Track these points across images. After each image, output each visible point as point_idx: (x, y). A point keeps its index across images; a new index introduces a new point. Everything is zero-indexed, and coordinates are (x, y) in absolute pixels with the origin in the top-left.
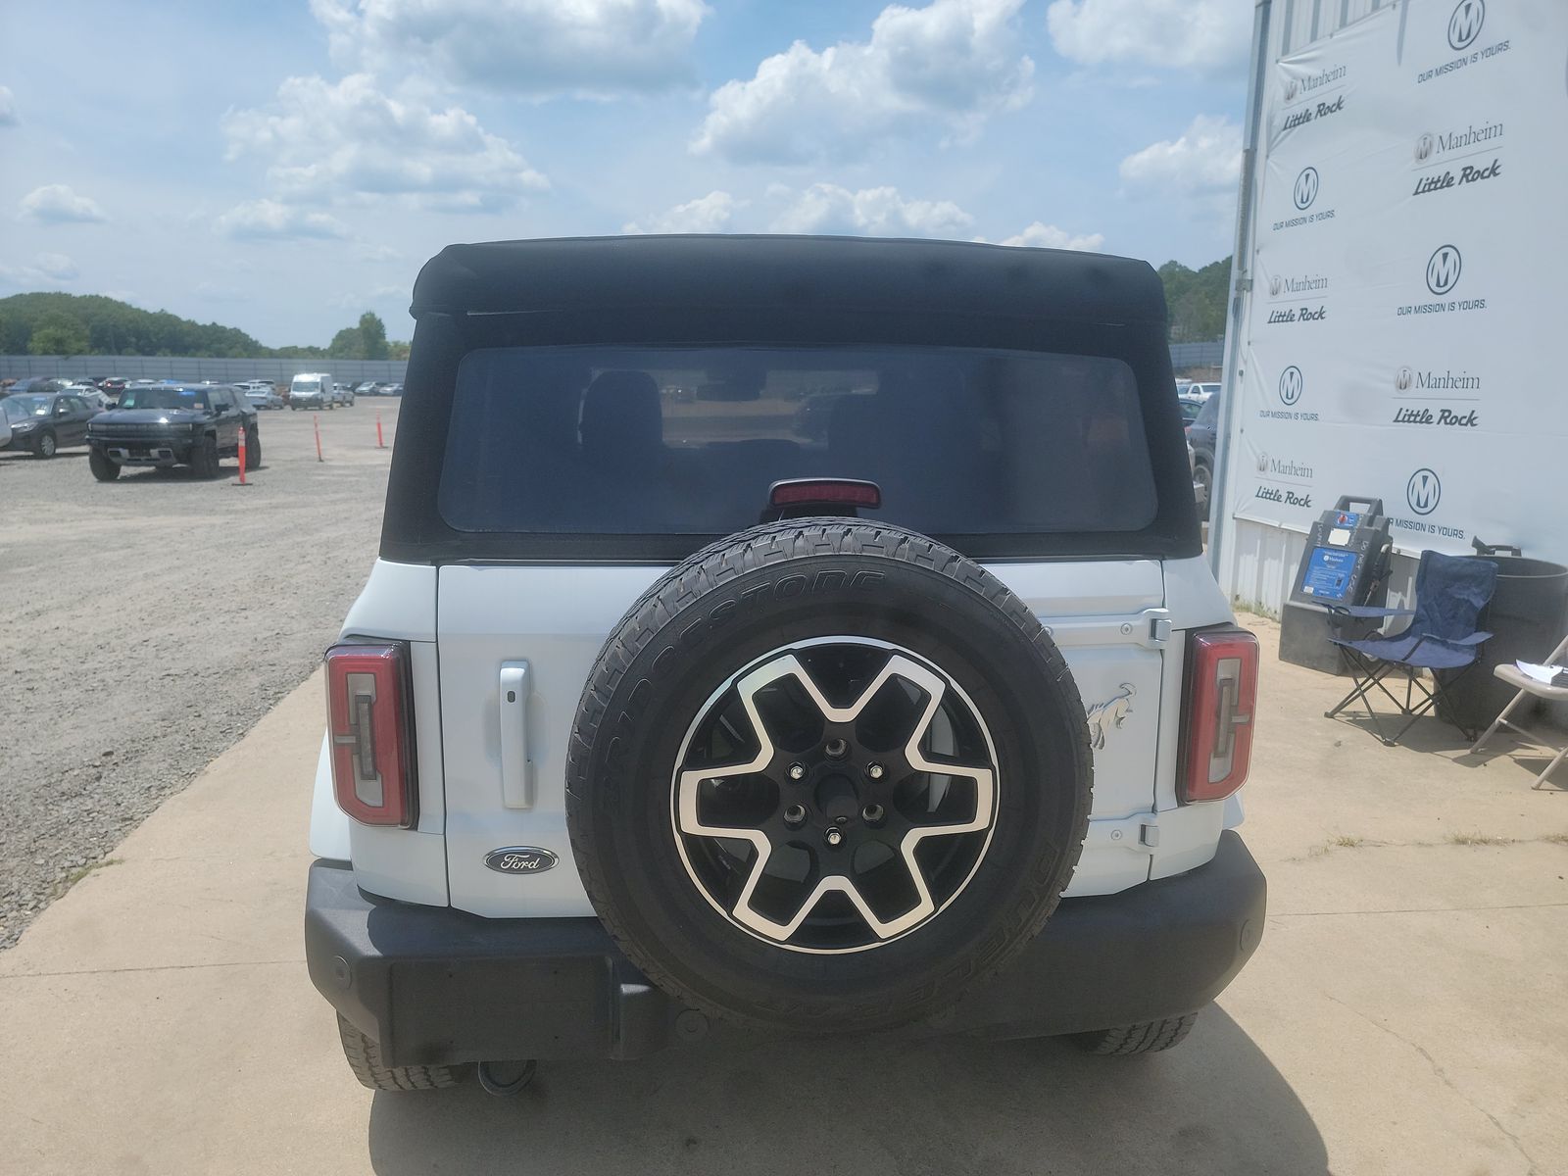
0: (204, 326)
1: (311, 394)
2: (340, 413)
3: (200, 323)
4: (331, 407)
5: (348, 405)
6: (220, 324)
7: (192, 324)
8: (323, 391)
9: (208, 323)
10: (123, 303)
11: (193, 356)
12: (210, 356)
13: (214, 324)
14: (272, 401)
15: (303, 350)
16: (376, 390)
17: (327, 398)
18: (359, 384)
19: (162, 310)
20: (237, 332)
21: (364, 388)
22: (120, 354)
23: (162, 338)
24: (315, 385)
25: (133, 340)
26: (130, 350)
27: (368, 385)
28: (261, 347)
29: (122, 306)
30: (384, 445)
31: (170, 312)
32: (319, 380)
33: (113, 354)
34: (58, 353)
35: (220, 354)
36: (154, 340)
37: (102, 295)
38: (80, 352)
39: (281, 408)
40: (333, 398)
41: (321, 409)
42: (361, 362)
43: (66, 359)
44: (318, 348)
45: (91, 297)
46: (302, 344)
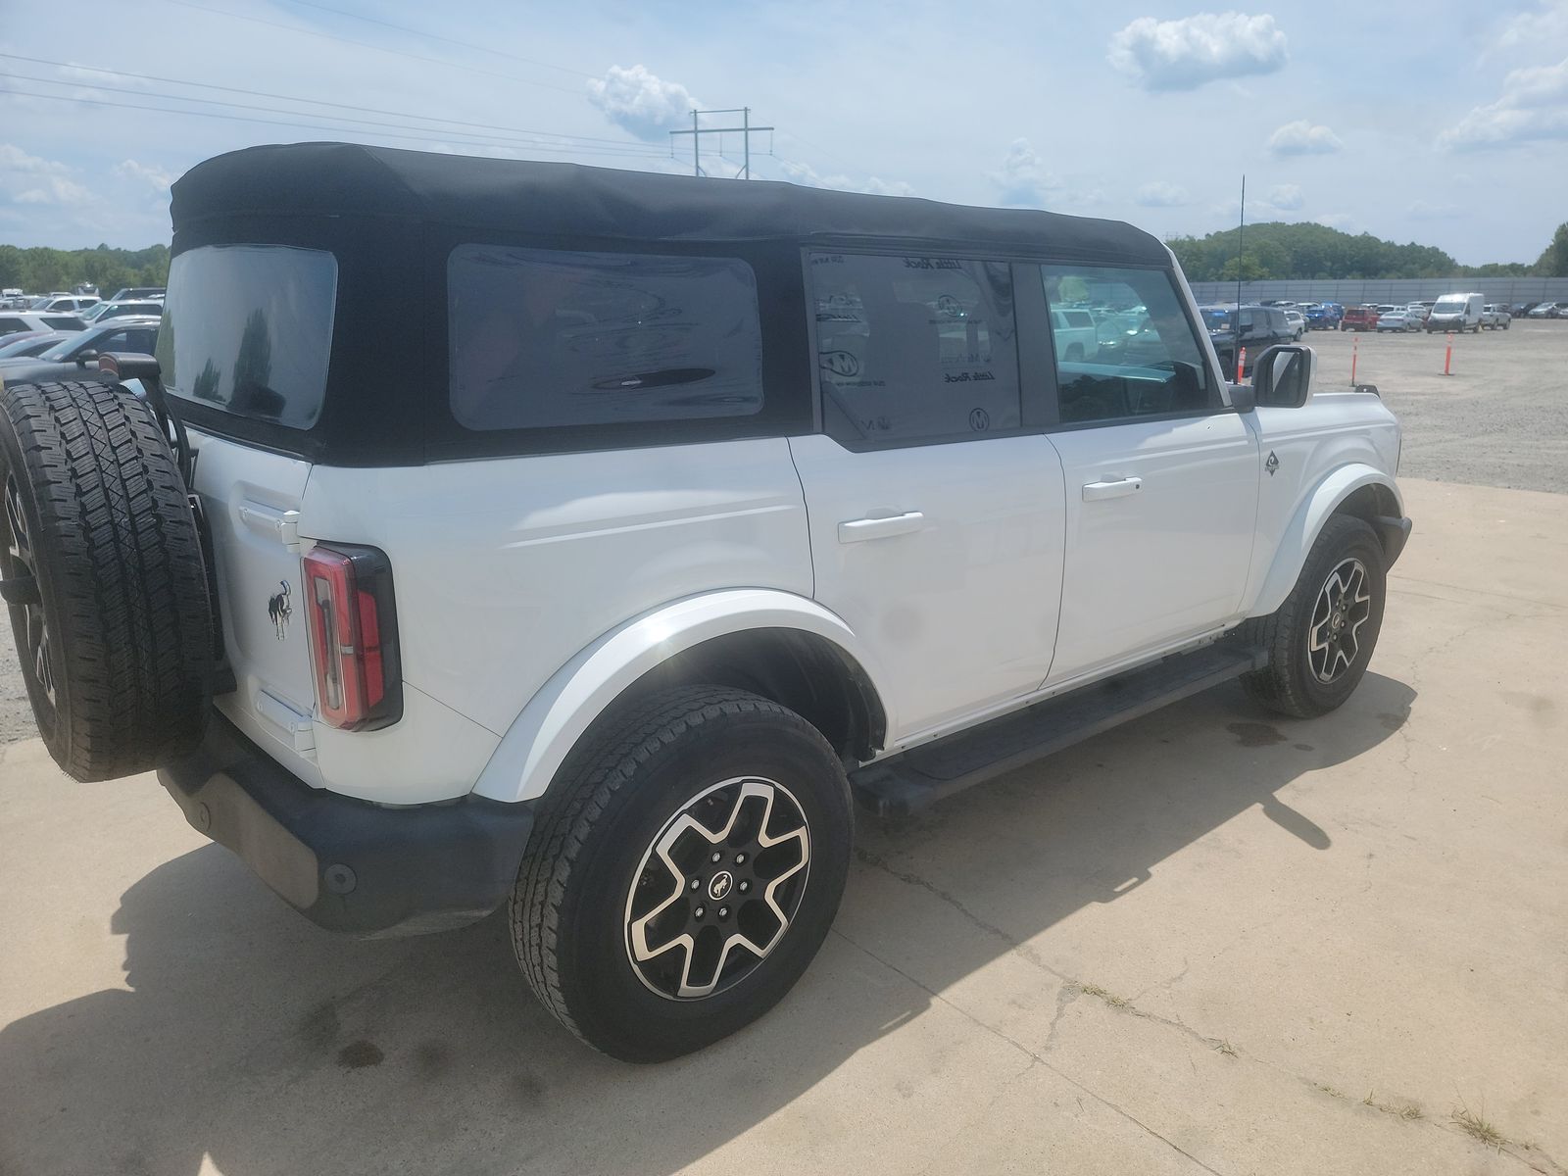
0: (1403, 246)
1: (1453, 315)
2: (1485, 337)
3: (1398, 244)
4: (1475, 331)
5: (1501, 328)
6: (1418, 244)
7: (1390, 245)
8: (1468, 312)
9: (1407, 243)
10: (1330, 228)
11: (1383, 278)
12: (1400, 278)
13: (1413, 243)
14: (1409, 324)
15: (1505, 267)
16: (1555, 312)
17: (1472, 320)
18: (1536, 305)
19: (1366, 233)
20: (1435, 250)
21: (1540, 310)
22: (1313, 278)
23: (1357, 262)
24: (1461, 306)
25: (1329, 264)
26: (1322, 274)
27: (1546, 306)
28: (1456, 266)
29: (1329, 231)
30: (1450, 372)
31: (1371, 235)
32: (1466, 301)
33: (1308, 279)
34: (1242, 279)
35: (1411, 275)
36: (1349, 263)
37: (1312, 222)
38: (1261, 278)
39: (1419, 331)
40: (1480, 320)
41: (1461, 332)
42: (1544, 279)
43: (1248, 284)
44: (1522, 265)
45: (1303, 224)
46: (1504, 261)
